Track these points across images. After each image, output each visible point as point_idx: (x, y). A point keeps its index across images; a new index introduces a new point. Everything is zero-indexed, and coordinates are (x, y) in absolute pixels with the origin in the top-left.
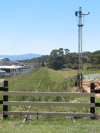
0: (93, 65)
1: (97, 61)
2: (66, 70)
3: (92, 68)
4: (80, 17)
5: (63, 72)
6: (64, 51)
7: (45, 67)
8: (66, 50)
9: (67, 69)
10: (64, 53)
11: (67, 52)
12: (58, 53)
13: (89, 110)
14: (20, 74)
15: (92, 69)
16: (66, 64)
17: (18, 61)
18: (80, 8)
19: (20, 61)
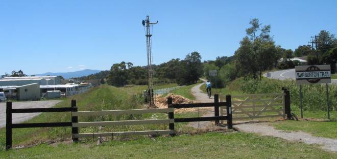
0: (159, 79)
1: (164, 74)
2: (130, 87)
3: (159, 82)
4: (148, 26)
5: (126, 88)
6: (126, 65)
7: (105, 84)
8: (128, 63)
9: (131, 85)
10: (127, 68)
11: (130, 66)
12: (120, 68)
13: (168, 127)
14: (77, 93)
15: (159, 84)
16: (129, 79)
17: (73, 79)
18: (148, 16)
19: (76, 79)
